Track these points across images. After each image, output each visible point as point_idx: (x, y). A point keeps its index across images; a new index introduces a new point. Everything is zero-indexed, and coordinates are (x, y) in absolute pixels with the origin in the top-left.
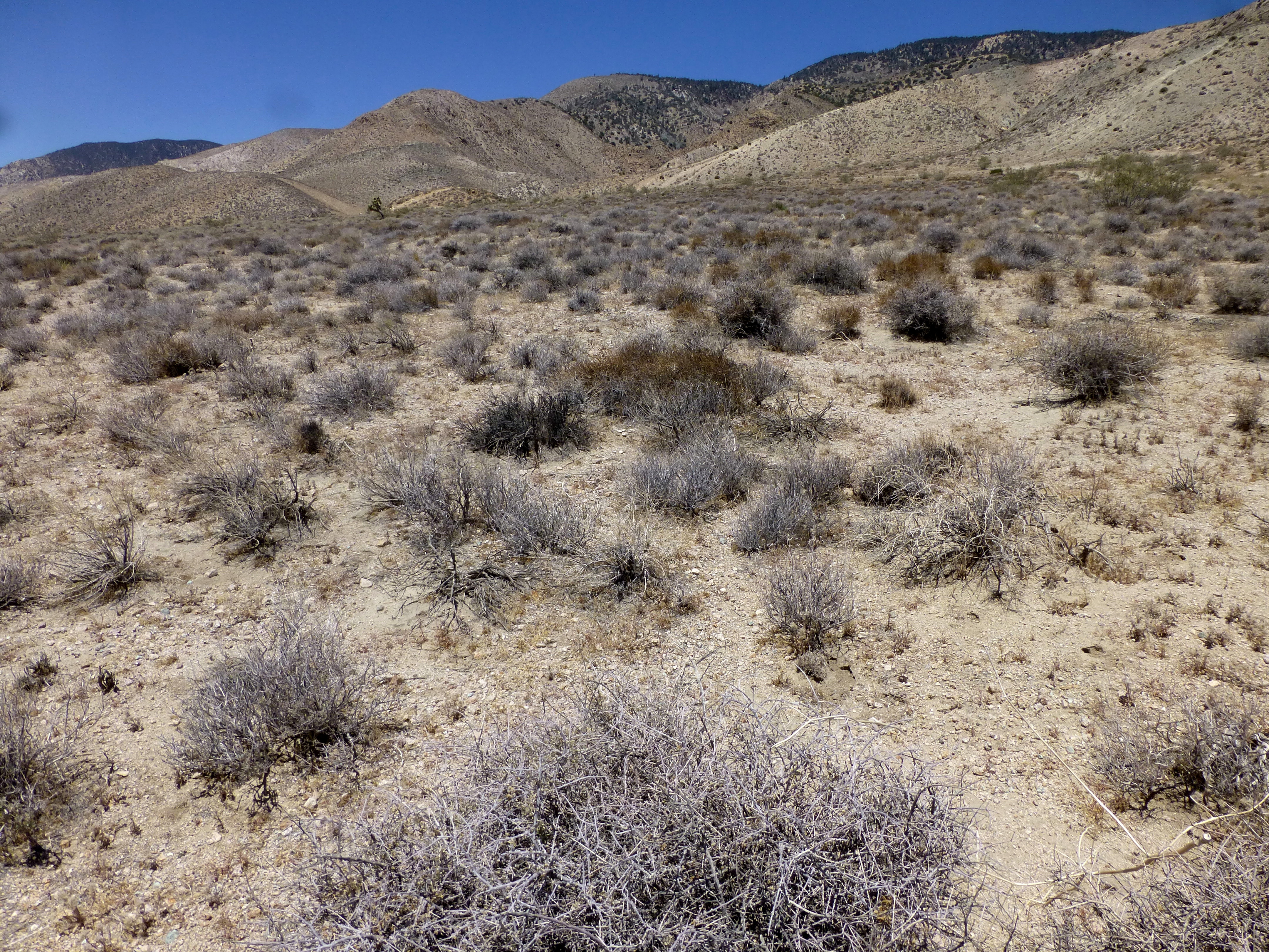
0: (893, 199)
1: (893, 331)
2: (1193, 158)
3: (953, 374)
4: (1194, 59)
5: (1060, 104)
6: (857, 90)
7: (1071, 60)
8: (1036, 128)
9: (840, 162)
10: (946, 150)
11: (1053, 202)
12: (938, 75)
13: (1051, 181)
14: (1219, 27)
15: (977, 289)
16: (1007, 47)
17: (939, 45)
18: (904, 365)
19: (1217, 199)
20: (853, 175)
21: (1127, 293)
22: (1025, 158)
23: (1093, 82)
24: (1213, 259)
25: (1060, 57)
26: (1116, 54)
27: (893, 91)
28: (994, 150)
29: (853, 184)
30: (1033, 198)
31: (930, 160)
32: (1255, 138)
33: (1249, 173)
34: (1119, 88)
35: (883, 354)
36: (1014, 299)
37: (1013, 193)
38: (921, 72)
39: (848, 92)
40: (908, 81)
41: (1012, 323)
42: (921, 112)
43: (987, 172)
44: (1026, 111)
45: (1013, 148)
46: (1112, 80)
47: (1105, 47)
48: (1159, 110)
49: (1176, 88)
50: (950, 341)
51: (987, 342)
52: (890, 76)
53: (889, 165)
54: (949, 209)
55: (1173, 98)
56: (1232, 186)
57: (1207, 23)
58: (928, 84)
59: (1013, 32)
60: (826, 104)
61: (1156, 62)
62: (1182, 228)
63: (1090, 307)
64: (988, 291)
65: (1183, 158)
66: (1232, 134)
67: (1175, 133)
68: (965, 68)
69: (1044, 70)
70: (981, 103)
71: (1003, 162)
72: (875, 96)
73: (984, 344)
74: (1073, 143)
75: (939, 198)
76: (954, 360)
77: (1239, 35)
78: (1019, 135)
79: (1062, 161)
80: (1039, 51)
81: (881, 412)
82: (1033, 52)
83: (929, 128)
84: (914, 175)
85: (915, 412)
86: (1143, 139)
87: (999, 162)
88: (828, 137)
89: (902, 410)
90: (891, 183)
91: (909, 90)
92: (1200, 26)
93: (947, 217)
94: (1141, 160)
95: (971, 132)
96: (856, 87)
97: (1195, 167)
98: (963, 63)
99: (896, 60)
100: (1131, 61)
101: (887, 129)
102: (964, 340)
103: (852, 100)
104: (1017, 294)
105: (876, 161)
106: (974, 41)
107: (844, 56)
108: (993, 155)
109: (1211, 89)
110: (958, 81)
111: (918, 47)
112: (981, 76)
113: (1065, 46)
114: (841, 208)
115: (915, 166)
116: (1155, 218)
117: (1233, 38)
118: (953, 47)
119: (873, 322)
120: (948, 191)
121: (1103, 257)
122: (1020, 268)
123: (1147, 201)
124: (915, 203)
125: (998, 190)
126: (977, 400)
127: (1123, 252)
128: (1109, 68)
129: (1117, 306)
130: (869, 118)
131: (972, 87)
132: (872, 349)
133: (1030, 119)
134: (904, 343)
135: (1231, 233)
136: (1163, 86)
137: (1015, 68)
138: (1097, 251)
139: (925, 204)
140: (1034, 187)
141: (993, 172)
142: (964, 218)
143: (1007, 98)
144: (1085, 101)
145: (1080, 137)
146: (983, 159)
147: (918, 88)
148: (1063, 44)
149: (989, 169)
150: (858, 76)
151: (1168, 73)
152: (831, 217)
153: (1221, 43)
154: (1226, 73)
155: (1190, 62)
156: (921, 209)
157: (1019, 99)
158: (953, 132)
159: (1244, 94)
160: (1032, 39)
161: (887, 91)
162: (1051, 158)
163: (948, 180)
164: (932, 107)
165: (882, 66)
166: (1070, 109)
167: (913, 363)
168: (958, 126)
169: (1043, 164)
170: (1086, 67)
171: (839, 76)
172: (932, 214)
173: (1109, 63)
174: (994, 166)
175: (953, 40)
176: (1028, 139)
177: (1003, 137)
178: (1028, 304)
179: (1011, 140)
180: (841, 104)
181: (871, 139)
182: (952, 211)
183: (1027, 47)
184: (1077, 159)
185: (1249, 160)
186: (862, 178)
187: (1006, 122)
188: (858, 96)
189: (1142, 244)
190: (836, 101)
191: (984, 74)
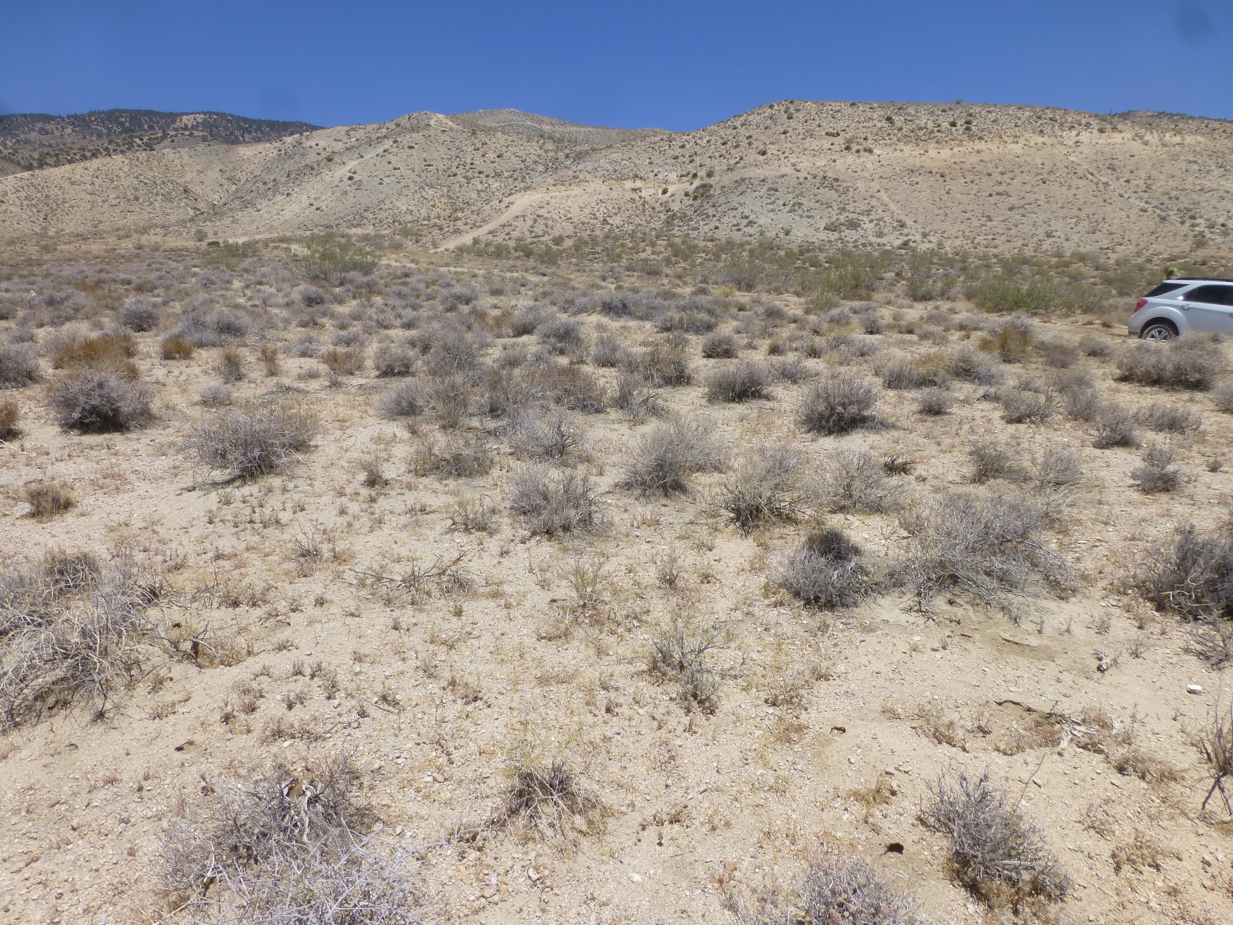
0: (100, 271)
1: (62, 426)
2: (384, 236)
3: (125, 466)
4: (370, 154)
5: (265, 183)
6: (48, 154)
7: (268, 145)
8: (246, 204)
9: (38, 229)
10: (158, 221)
11: (264, 275)
12: (139, 146)
13: (266, 254)
14: (384, 131)
15: (164, 371)
16: (205, 125)
17: (136, 116)
18: (70, 463)
19: (399, 273)
20: (55, 244)
21: (309, 363)
22: (240, 231)
23: (290, 165)
24: (386, 327)
25: (259, 140)
26: (307, 144)
27: (90, 159)
28: (208, 223)
29: (58, 254)
30: (246, 271)
31: (144, 231)
32: (426, 222)
33: (426, 249)
34: (314, 173)
35: (48, 454)
36: (203, 379)
37: (228, 266)
38: (120, 141)
39: (36, 155)
40: (107, 149)
41: (196, 404)
42: (125, 182)
43: (204, 244)
44: (234, 188)
45: (227, 221)
46: (307, 166)
47: (297, 136)
48: (351, 195)
49: (360, 178)
50: (128, 429)
51: (168, 427)
52: (84, 143)
53: (98, 235)
54: (157, 283)
55: (359, 185)
56: (413, 261)
57: (375, 126)
58: (129, 154)
59: (210, 113)
60: (10, 166)
61: (341, 154)
62: (368, 300)
63: (275, 380)
64: (176, 372)
65: (376, 236)
66: (409, 218)
67: (365, 214)
68: (167, 142)
69: (245, 151)
70: (189, 177)
71: (219, 234)
72: (70, 162)
73: (164, 429)
74: (282, 219)
75: (151, 271)
76: (129, 451)
77: (399, 139)
78: (231, 210)
79: (275, 235)
80: (238, 133)
81: (30, 523)
82: (232, 133)
83: (137, 199)
84: (127, 246)
85: (69, 518)
86: (342, 218)
87: (216, 234)
88: (18, 202)
89: (56, 517)
90: (102, 253)
91: (108, 159)
92: (370, 128)
93: (156, 292)
94: (343, 237)
95: (183, 204)
96: (46, 150)
97: (386, 244)
98: (165, 136)
99: (89, 127)
100: (320, 151)
101: (89, 197)
102: (143, 427)
103: (42, 164)
104: (206, 373)
105: (81, 229)
106: (173, 117)
107: (25, 116)
108: (208, 228)
109: (387, 180)
110: (160, 154)
111: (112, 116)
112: (184, 151)
113: (262, 132)
114: (33, 283)
115: (128, 237)
116: (348, 290)
117: (395, 142)
118: (151, 120)
119: (39, 418)
120: (161, 263)
121: (299, 329)
122: (214, 345)
123: (343, 274)
124: (122, 276)
125: (213, 263)
126: (142, 493)
127: (316, 324)
128: (303, 155)
129: (300, 378)
130: (66, 185)
131: (177, 161)
132: (35, 449)
133: (239, 195)
134: (75, 438)
135: (404, 303)
136: (349, 174)
137: (216, 147)
138: (294, 323)
139: (133, 278)
140: (250, 260)
141: (210, 244)
142: (172, 292)
143: (213, 175)
144: (287, 183)
145: (287, 214)
146: (199, 232)
147: (119, 158)
148: (259, 129)
149: (207, 241)
150: (46, 140)
151: (352, 164)
152: (18, 295)
153: (388, 144)
154: (395, 169)
155: (367, 157)
156: (129, 283)
157: (225, 176)
158: (164, 204)
159: (412, 186)
160: (228, 120)
161: (84, 158)
162: (265, 232)
163: (165, 251)
164: (137, 178)
165: (73, 131)
166: (274, 188)
167: (80, 460)
168: (168, 198)
169: (258, 237)
170: (283, 152)
171: (22, 137)
172: (140, 289)
173: (302, 150)
174: (211, 238)
175: (150, 114)
176: (240, 214)
177: (216, 212)
178: (214, 382)
179: (223, 214)
180: (30, 168)
181: (73, 207)
182: (161, 285)
183: (227, 129)
184: (288, 234)
185: (424, 240)
186: (67, 247)
187: (216, 197)
188: (49, 160)
189: (332, 316)
190: (23, 163)
191: (187, 149)
